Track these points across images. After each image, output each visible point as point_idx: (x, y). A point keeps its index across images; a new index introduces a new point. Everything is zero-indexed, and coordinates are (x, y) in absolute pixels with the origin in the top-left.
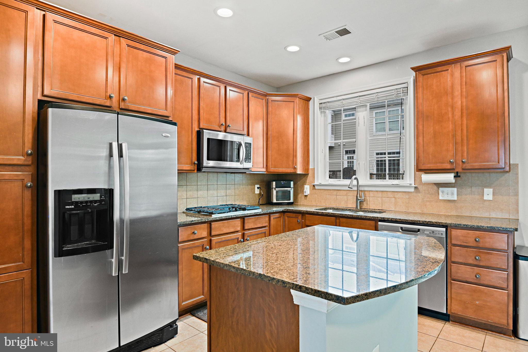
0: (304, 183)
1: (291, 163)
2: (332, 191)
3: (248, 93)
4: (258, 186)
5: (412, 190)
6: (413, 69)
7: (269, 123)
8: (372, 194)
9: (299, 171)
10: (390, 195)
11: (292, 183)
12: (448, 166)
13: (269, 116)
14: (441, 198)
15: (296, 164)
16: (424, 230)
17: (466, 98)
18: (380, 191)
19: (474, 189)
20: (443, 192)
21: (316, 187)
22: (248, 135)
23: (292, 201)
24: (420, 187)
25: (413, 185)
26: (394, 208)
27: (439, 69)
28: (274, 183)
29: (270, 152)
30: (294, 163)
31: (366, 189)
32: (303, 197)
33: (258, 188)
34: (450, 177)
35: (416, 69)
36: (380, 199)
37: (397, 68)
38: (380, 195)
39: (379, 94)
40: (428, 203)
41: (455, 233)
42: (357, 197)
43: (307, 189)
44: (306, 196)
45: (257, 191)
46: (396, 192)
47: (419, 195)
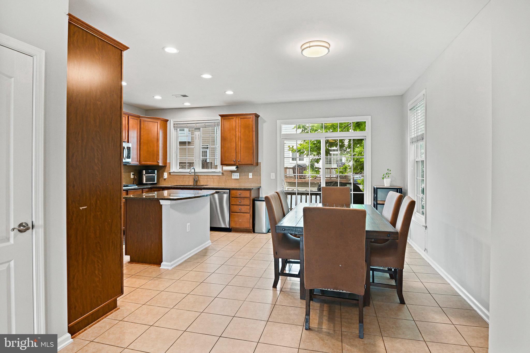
0: (164, 171)
1: (155, 159)
2: (181, 176)
3: (128, 116)
4: (133, 173)
5: (221, 174)
6: (220, 115)
7: (142, 134)
8: (202, 177)
9: (161, 164)
10: (211, 177)
11: (156, 171)
12: (233, 163)
13: (142, 130)
14: (233, 178)
15: (159, 160)
16: (221, 192)
17: (240, 132)
18: (206, 175)
19: (245, 173)
20: (234, 175)
21: (171, 174)
22: (128, 142)
23: (156, 182)
24: (224, 173)
25: (221, 172)
26: (212, 184)
27: (230, 117)
28: (144, 171)
29: (142, 152)
30: (158, 159)
31: (199, 174)
32: (163, 180)
33: (133, 174)
34: (234, 168)
35: (222, 116)
36: (206, 179)
37: (215, 111)
38: (206, 177)
39: (206, 123)
40: (227, 181)
41: (233, 192)
42: (194, 178)
43: (166, 175)
44: (165, 179)
45: (132, 177)
46: (214, 175)
47: (224, 176)
